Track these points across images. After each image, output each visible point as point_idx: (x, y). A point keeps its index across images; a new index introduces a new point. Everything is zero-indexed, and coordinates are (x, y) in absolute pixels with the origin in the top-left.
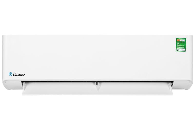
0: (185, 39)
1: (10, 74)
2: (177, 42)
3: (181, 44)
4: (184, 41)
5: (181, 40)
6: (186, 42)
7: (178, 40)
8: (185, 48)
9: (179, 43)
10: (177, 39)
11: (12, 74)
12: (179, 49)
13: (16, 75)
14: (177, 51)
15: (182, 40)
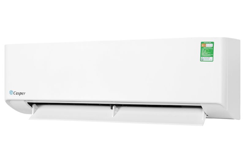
0: (213, 43)
1: (11, 92)
2: (202, 48)
3: (207, 50)
4: (211, 45)
5: (206, 44)
6: (213, 47)
7: (203, 45)
8: (212, 56)
9: (205, 50)
10: (202, 43)
11: (13, 92)
12: (204, 57)
13: (17, 94)
14: (201, 60)
15: (208, 45)
